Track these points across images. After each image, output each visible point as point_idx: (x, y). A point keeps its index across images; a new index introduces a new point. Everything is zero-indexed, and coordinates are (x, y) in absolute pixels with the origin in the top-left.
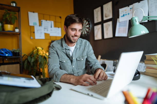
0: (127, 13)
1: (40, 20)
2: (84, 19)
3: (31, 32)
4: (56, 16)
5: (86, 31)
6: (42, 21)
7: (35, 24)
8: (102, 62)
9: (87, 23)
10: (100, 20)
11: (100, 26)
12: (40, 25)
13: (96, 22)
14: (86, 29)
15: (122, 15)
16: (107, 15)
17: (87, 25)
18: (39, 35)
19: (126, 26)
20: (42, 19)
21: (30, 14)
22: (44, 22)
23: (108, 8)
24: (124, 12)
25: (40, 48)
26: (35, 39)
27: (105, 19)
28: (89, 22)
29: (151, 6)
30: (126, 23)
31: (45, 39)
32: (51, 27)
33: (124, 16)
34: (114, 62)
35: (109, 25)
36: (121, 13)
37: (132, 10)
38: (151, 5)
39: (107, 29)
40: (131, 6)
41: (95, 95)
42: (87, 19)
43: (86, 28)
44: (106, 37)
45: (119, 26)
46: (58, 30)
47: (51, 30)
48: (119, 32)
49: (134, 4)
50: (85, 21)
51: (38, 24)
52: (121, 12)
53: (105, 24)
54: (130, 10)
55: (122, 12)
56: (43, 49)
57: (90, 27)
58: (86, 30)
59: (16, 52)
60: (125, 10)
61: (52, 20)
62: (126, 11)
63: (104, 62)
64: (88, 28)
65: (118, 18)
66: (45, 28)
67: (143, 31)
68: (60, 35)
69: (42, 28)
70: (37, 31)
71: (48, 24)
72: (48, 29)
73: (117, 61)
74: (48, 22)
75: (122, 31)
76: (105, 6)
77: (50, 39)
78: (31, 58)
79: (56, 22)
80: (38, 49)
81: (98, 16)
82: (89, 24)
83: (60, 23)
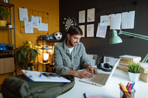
0: (106, 20)
1: (29, 15)
2: (69, 18)
3: (21, 27)
4: (43, 12)
6: (31, 17)
7: (25, 19)
9: (72, 22)
10: (84, 21)
11: (83, 26)
12: (30, 20)
13: (80, 22)
15: (103, 21)
16: (90, 18)
17: (72, 23)
18: (29, 29)
19: (105, 30)
20: (31, 15)
21: (21, 9)
22: (33, 17)
23: (91, 13)
24: (104, 19)
25: (30, 42)
26: (25, 33)
27: (88, 21)
28: (74, 21)
29: (124, 19)
31: (34, 33)
32: (40, 23)
33: (103, 22)
34: (94, 56)
35: (92, 27)
36: (102, 20)
37: (110, 19)
39: (90, 30)
40: (109, 16)
41: (97, 84)
42: (72, 18)
44: (88, 36)
45: (99, 29)
46: (46, 25)
47: (39, 25)
48: (99, 34)
49: (112, 15)
50: (70, 20)
51: (28, 20)
53: (88, 26)
54: (109, 19)
55: (103, 19)
56: (32, 42)
57: (74, 25)
59: (11, 47)
60: (105, 18)
61: (40, 16)
62: (105, 19)
65: (100, 23)
66: (34, 24)
67: (119, 40)
68: (47, 30)
69: (31, 23)
70: (27, 26)
71: (36, 19)
72: (36, 24)
73: (96, 55)
74: (36, 18)
75: (101, 34)
76: (89, 11)
77: (38, 34)
78: (24, 51)
79: (43, 18)
80: (29, 43)
81: (82, 17)
82: (74, 23)
83: (47, 19)
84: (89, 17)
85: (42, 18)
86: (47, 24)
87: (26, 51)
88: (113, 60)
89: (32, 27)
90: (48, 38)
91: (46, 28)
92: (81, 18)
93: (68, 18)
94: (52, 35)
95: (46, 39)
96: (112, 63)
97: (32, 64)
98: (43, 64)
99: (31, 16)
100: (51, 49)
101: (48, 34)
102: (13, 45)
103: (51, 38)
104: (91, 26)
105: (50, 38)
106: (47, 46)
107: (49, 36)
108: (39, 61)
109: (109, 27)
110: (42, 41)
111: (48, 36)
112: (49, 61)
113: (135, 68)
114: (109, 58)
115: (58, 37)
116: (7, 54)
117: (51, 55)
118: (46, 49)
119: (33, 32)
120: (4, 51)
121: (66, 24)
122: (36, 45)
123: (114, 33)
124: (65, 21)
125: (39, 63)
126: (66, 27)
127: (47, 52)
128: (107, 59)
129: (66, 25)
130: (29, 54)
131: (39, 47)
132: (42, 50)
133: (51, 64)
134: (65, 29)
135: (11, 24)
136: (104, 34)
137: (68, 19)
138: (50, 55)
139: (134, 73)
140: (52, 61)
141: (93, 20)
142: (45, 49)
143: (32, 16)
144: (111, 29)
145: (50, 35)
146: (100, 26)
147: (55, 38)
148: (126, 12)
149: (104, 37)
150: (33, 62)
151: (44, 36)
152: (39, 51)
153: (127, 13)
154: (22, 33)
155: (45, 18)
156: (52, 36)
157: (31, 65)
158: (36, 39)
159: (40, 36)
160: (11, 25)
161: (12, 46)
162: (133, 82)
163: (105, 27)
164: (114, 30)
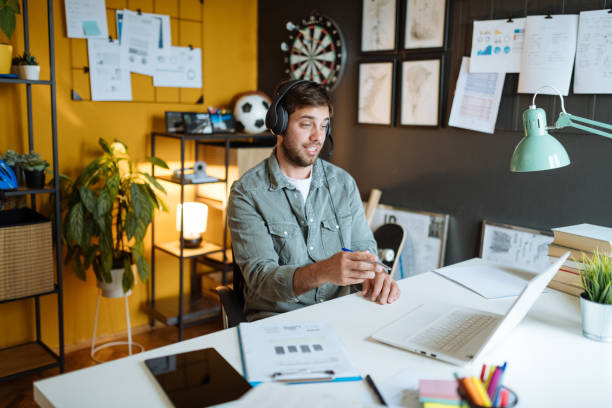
0: (502, 46)
3: (72, 68)
5: (322, 77)
6: (121, 17)
7: (89, 27)
8: (386, 217)
9: (327, 41)
10: (388, 43)
11: (386, 69)
12: (115, 35)
13: (368, 45)
14: (320, 66)
15: (483, 49)
16: (420, 31)
17: (328, 49)
18: (110, 83)
19: (493, 93)
20: (122, 9)
24: (492, 38)
25: (118, 148)
26: (91, 99)
27: (411, 43)
28: (335, 38)
29: (587, 43)
30: (496, 81)
31: (134, 101)
32: (161, 45)
33: (488, 51)
34: (433, 222)
35: (428, 74)
36: (479, 41)
37: (519, 40)
38: (587, 40)
39: (417, 90)
40: (518, 23)
42: (329, 24)
43: (321, 61)
45: (466, 89)
46: (190, 58)
47: (160, 59)
48: (463, 112)
49: (530, 18)
50: (318, 31)
51: (105, 32)
52: (481, 33)
53: (408, 67)
54: (515, 38)
55: (484, 36)
56: (126, 147)
57: (338, 61)
58: (318, 69)
60: (497, 32)
62: (498, 36)
63: (391, 217)
64: (328, 64)
65: (469, 55)
66: (132, 51)
67: (556, 157)
68: (196, 83)
69: (121, 49)
70: (101, 62)
71: (145, 28)
72: (145, 54)
73: (447, 217)
74: (145, 21)
75: (475, 111)
77: (155, 102)
78: (96, 195)
79: (179, 19)
80: (113, 149)
81: (379, 22)
82: (338, 51)
83: (199, 24)
84: (415, 24)
85: (172, 18)
86: (197, 52)
87: (103, 194)
88: (526, 243)
89: (127, 67)
90: (203, 128)
91: (191, 75)
92: (375, 28)
93: (304, 22)
94: (224, 112)
95: (194, 131)
97: (130, 255)
98: (181, 258)
99: (118, 12)
100: (220, 181)
101: (201, 101)
102: (47, 165)
103: (221, 125)
104: (424, 71)
105: (212, 125)
106: (200, 168)
107: (209, 113)
108: (158, 243)
109: (512, 79)
110: (177, 143)
111: (205, 113)
112: (208, 242)
113: (607, 283)
114: (511, 233)
115: (253, 122)
116: (12, 205)
117: (220, 212)
119: (129, 97)
120: (7, 194)
121: (296, 53)
122: (147, 159)
123: (534, 124)
124: (291, 37)
125: (157, 251)
126: (296, 66)
127: (198, 198)
128: (497, 237)
129: (295, 59)
130: (116, 205)
131: (159, 171)
132: (177, 188)
133: (219, 257)
134: (289, 76)
135: (33, 62)
136: (489, 112)
137: (303, 27)
138: (214, 213)
139: (604, 302)
140: (221, 243)
141: (436, 41)
142: (191, 183)
143: (126, 13)
145: (211, 109)
146: (471, 71)
147: (239, 127)
148: (600, 8)
150: (137, 243)
151: (186, 117)
152: (162, 189)
153: (604, 13)
154: (80, 99)
155: (185, 20)
156: (223, 115)
157: (126, 263)
158: (143, 128)
159: (163, 114)
160: (35, 64)
161: (40, 168)
162: (600, 339)
163: (493, 77)
164: (534, 107)
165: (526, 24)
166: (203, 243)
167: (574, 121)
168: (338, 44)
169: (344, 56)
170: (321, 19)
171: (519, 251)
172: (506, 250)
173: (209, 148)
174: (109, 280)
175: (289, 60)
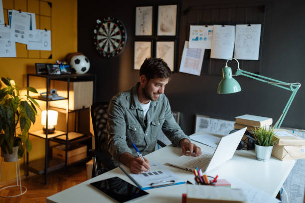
0: (203, 38)
1: (5, 10)
4: (39, 1)
5: (114, 47)
6: (11, 13)
9: (117, 30)
10: (149, 32)
11: (148, 45)
13: (139, 32)
14: (113, 41)
15: (195, 38)
16: (165, 28)
18: (5, 47)
19: (199, 58)
20: (11, 9)
23: (168, 15)
24: (199, 33)
25: (12, 82)
27: (160, 33)
28: (121, 29)
29: (239, 38)
30: (200, 52)
31: (17, 58)
32: (31, 29)
33: (197, 39)
35: (169, 48)
36: (193, 34)
37: (211, 35)
40: (210, 27)
42: (118, 22)
43: (114, 39)
45: (187, 55)
46: (46, 35)
47: (31, 35)
48: (186, 66)
49: (215, 26)
50: (112, 25)
51: (2, 21)
52: (193, 31)
53: (159, 44)
54: (209, 34)
55: (195, 32)
57: (123, 39)
58: (112, 43)
60: (201, 31)
61: (33, 12)
62: (201, 33)
64: (118, 41)
65: (188, 40)
66: (17, 31)
67: (236, 87)
68: (49, 48)
69: (11, 31)
71: (23, 19)
72: (23, 33)
73: (179, 113)
74: (23, 16)
75: (191, 65)
76: (162, 9)
77: (28, 58)
78: (5, 108)
79: (40, 15)
81: (144, 22)
82: (123, 35)
83: (50, 18)
84: (162, 25)
85: (36, 15)
86: (49, 32)
87: (9, 107)
88: (215, 124)
89: (14, 39)
90: (57, 72)
92: (142, 25)
93: (104, 19)
94: (65, 63)
95: (52, 73)
96: (214, 129)
98: (47, 139)
99: (9, 11)
100: (65, 99)
101: (51, 57)
103: (64, 70)
104: (167, 46)
105: (60, 70)
106: (54, 92)
107: (59, 65)
108: (31, 132)
109: (208, 52)
112: (58, 130)
113: (266, 138)
114: (208, 119)
115: (81, 69)
117: (65, 114)
118: (53, 99)
121: (100, 35)
126: (101, 41)
128: (202, 121)
132: (44, 103)
133: (64, 137)
134: (96, 46)
136: (197, 66)
137: (105, 22)
138: (61, 115)
140: (66, 129)
141: (173, 33)
143: (14, 12)
144: (213, 56)
145: (58, 62)
146: (190, 47)
147: (73, 71)
148: (244, 24)
149: (197, 72)
151: (48, 66)
153: (246, 26)
155: (42, 15)
156: (65, 65)
159: (34, 65)
162: (263, 160)
163: (199, 51)
164: (227, 66)
165: (213, 28)
166: (55, 131)
167: (243, 73)
168: (123, 31)
169: (126, 37)
170: (114, 19)
171: (212, 127)
172: (206, 127)
173: (56, 81)
174: (11, 152)
175: (96, 38)
